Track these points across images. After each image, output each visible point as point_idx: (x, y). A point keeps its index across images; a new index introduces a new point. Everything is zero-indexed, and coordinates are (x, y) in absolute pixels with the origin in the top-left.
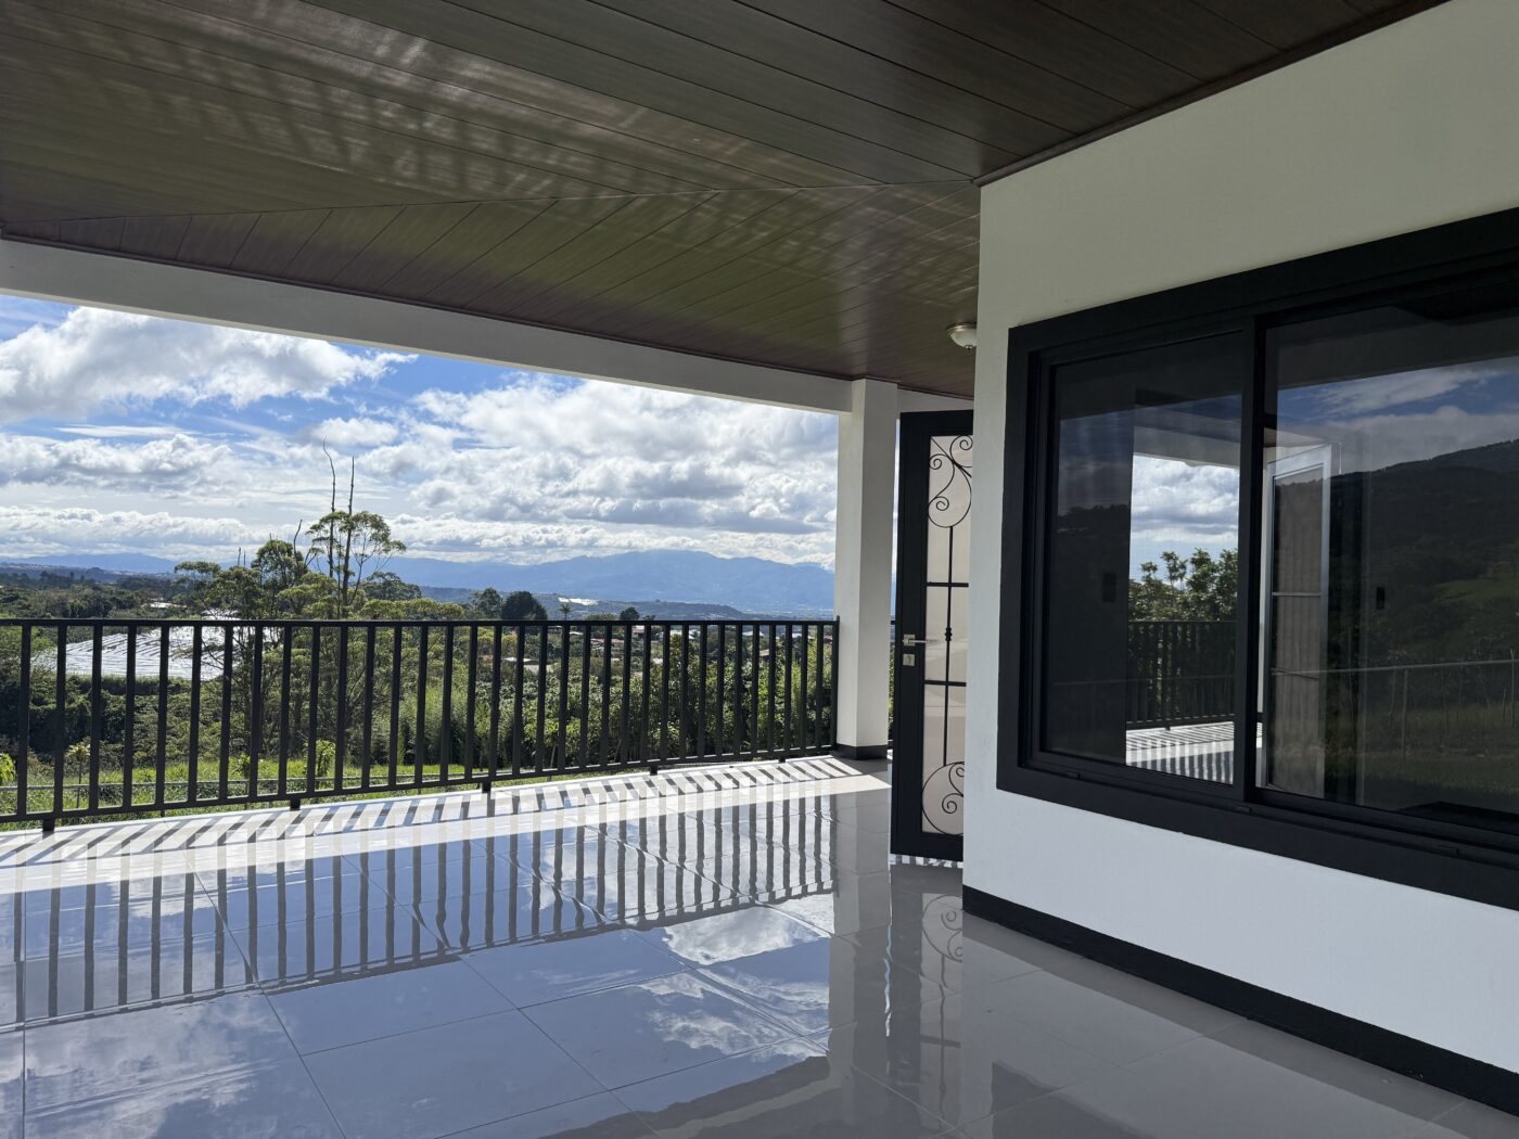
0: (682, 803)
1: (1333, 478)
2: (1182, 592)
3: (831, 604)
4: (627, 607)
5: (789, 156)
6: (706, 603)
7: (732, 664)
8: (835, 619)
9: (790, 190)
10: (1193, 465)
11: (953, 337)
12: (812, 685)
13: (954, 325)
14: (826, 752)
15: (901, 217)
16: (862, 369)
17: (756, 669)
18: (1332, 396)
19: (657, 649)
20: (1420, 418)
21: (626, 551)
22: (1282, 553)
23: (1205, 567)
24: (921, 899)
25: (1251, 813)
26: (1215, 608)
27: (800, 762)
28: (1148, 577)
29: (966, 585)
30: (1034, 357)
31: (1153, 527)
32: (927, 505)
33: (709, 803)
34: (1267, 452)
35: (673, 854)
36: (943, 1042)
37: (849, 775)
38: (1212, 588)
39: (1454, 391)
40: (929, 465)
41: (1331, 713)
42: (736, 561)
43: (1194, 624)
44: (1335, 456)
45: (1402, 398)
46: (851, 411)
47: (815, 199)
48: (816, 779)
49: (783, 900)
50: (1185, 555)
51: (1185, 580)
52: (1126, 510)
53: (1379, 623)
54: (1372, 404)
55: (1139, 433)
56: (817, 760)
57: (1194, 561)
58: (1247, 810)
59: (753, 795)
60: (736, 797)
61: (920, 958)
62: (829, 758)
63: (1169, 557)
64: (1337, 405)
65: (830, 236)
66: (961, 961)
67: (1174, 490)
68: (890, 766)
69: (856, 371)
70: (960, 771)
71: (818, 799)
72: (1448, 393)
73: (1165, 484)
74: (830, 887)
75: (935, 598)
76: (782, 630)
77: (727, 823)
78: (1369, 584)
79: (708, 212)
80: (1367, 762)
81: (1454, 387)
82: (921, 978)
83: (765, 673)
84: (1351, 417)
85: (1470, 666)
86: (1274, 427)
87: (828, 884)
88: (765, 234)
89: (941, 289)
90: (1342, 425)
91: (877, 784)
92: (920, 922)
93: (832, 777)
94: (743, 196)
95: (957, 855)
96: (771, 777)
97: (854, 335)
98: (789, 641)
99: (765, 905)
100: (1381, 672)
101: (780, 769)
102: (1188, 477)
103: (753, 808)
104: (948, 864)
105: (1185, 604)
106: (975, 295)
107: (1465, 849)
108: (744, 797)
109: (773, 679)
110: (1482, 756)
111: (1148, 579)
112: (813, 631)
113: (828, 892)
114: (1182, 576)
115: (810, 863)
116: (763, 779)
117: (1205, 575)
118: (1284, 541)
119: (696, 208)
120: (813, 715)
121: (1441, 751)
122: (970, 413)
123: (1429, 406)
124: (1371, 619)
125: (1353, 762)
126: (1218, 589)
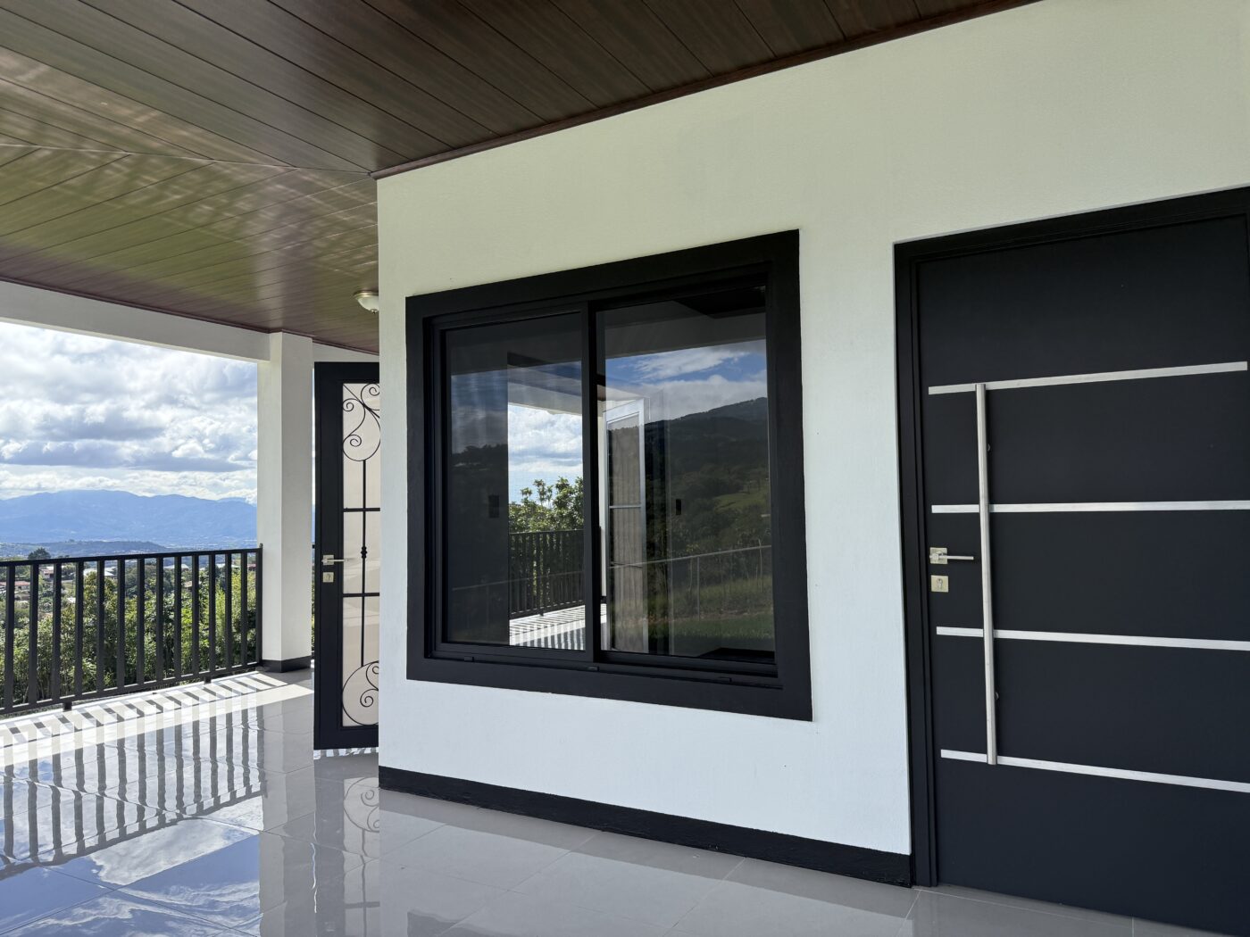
0: (100, 735)
1: (645, 425)
2: (550, 510)
3: (253, 534)
4: (36, 548)
5: (200, 131)
6: (126, 540)
7: (155, 597)
8: (258, 547)
9: (204, 162)
10: (553, 414)
11: (360, 301)
12: (236, 610)
13: (360, 292)
14: (252, 668)
15: (308, 196)
16: (279, 324)
17: (179, 599)
18: (646, 366)
19: (69, 588)
20: (699, 383)
21: (35, 493)
22: (615, 478)
23: (565, 491)
24: (343, 784)
25: (598, 670)
26: (573, 521)
27: (226, 681)
28: (526, 499)
29: (378, 509)
30: (428, 324)
31: (529, 461)
32: (342, 442)
33: (131, 730)
34: (599, 403)
35: (91, 785)
36: (365, 905)
37: (274, 686)
38: (571, 505)
39: (720, 365)
40: (342, 408)
41: (651, 593)
42: (158, 499)
43: (558, 533)
44: (646, 409)
45: (690, 369)
46: (268, 360)
47: (227, 171)
48: (243, 694)
49: (212, 810)
50: (551, 482)
51: (552, 501)
52: (505, 447)
53: (681, 527)
54: (670, 372)
55: (513, 388)
56: (242, 677)
57: (558, 486)
58: (596, 669)
59: (178, 717)
60: (160, 721)
61: (342, 836)
62: (256, 674)
63: (539, 483)
64: (649, 373)
65: (243, 205)
66: (378, 832)
67: (542, 432)
68: (313, 674)
69: (272, 325)
70: (376, 669)
71: (245, 713)
72: (715, 366)
73: (536, 428)
74: (259, 789)
75: (351, 522)
76: (204, 559)
77: (151, 749)
78: (671, 499)
79: (119, 171)
80: (676, 625)
81: (721, 362)
82: (344, 852)
83: (188, 602)
84: (658, 381)
85: (736, 553)
86: (604, 385)
87: (256, 787)
88: (178, 197)
89: (346, 260)
90: (651, 386)
91: (303, 690)
92: (342, 804)
93: (258, 690)
94: (154, 161)
95: (374, 742)
96: (197, 698)
97: (270, 293)
98: (213, 571)
99: (194, 817)
100: (684, 560)
101: (205, 689)
102: (552, 423)
103: (178, 730)
104: (368, 750)
105: (552, 519)
106: (375, 269)
107: (735, 678)
108: (169, 720)
109: (197, 608)
110: (746, 614)
111: (526, 501)
112: (237, 559)
113: (256, 794)
114: (549, 498)
115: (239, 771)
116: (189, 701)
117: (565, 496)
118: (616, 468)
119: (106, 165)
120: (239, 638)
121: (721, 613)
122: (377, 365)
123: (703, 375)
124: (674, 524)
125: (666, 626)
126: (575, 507)
